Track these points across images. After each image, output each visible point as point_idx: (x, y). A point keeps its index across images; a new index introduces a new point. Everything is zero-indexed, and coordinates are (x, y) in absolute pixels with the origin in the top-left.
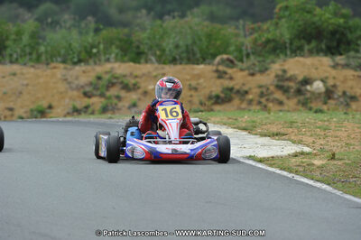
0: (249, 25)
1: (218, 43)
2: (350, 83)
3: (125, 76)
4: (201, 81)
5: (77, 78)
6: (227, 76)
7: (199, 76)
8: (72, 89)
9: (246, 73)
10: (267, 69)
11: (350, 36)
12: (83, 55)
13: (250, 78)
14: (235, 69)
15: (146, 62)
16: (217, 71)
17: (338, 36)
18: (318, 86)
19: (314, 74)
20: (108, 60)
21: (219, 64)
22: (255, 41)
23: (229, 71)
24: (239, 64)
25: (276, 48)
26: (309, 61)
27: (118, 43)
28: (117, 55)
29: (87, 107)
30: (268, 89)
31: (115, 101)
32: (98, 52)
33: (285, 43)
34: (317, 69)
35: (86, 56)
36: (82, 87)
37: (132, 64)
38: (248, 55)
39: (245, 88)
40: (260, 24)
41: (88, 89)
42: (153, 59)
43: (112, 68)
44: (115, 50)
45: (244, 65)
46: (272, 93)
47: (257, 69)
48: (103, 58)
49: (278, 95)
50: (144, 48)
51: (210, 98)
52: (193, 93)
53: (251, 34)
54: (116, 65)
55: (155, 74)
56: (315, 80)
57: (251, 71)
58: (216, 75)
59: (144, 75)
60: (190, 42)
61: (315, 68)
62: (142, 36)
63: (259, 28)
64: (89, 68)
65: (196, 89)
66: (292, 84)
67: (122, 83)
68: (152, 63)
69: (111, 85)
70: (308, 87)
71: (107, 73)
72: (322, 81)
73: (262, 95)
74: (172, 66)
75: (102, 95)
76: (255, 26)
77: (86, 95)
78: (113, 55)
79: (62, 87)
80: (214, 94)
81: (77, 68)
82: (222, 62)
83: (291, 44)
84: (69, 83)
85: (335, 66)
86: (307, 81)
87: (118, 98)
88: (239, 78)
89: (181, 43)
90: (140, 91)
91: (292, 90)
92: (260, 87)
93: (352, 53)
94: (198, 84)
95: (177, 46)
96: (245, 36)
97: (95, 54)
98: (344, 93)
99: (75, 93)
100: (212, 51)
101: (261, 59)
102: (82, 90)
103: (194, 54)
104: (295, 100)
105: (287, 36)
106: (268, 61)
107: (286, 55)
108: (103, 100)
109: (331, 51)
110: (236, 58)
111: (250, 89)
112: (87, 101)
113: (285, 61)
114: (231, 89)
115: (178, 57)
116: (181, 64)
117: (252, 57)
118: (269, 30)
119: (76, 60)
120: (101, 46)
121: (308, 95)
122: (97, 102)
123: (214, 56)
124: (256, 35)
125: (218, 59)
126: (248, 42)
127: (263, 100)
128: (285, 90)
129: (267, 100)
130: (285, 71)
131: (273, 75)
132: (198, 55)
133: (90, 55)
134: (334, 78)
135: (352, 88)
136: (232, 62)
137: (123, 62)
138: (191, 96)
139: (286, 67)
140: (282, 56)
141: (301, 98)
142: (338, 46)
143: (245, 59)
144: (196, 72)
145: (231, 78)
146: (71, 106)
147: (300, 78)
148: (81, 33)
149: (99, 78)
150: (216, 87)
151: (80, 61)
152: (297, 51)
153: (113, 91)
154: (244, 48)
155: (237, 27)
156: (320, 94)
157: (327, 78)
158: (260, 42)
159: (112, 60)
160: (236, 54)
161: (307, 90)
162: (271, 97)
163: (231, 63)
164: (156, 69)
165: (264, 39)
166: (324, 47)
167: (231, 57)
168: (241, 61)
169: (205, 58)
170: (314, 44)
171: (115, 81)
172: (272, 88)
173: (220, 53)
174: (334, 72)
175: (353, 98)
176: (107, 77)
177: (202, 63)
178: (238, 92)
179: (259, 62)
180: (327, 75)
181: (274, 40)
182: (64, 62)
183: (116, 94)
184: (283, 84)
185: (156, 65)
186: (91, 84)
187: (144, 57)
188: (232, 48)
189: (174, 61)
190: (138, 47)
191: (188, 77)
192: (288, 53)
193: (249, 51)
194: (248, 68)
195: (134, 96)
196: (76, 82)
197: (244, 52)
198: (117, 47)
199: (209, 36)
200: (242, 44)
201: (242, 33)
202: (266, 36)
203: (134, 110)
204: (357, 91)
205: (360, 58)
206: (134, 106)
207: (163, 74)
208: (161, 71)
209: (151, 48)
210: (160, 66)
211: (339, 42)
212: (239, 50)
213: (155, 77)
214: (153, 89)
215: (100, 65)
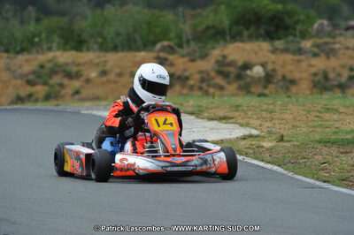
0: (189, 12)
1: (158, 30)
2: (289, 68)
3: (67, 64)
5: (20, 67)
6: (168, 62)
8: (15, 78)
9: (186, 59)
10: (207, 55)
11: (288, 21)
12: (24, 45)
13: (190, 64)
14: (176, 56)
15: (88, 50)
16: (158, 58)
17: (276, 21)
18: (258, 71)
19: (254, 59)
20: (50, 49)
21: (160, 50)
22: (194, 27)
23: (171, 57)
24: (180, 50)
25: (219, 34)
26: (248, 46)
27: (60, 32)
28: (59, 43)
29: (30, 96)
30: (208, 74)
31: (57, 88)
32: (40, 40)
33: (224, 29)
34: (256, 53)
35: (28, 46)
36: (26, 75)
37: (74, 53)
38: (188, 42)
39: (187, 74)
40: (199, 10)
41: (31, 77)
42: (96, 47)
43: (55, 57)
44: (56, 40)
45: (185, 50)
46: (213, 78)
47: (197, 55)
48: (45, 47)
49: (219, 80)
50: (84, 36)
54: (58, 53)
55: (96, 61)
56: (255, 65)
57: (192, 57)
59: (85, 63)
60: (131, 29)
61: (254, 53)
63: (199, 14)
64: (31, 57)
66: (231, 69)
67: (64, 71)
68: (94, 51)
69: (53, 72)
70: (248, 72)
71: (49, 61)
72: (263, 65)
73: (203, 80)
74: (113, 53)
75: (45, 83)
76: (195, 12)
77: (30, 83)
78: (55, 45)
79: (5, 76)
81: (20, 57)
82: (163, 49)
83: (230, 29)
84: (13, 72)
85: (274, 51)
86: (247, 66)
87: (61, 86)
88: (180, 64)
89: (122, 30)
90: (82, 79)
91: (232, 76)
92: (201, 72)
93: (291, 38)
95: (118, 34)
96: (185, 22)
97: (37, 43)
98: (284, 77)
99: (19, 82)
100: (152, 38)
101: (201, 45)
102: (25, 79)
103: (135, 41)
104: (235, 85)
105: (226, 23)
106: (209, 46)
107: (225, 40)
108: (46, 88)
109: (270, 36)
110: (176, 44)
111: (191, 74)
112: (30, 89)
113: (224, 46)
114: (172, 76)
115: (119, 45)
116: (123, 51)
117: (192, 43)
119: (18, 49)
120: (44, 35)
121: (249, 80)
122: (40, 90)
123: (154, 43)
124: (195, 21)
125: (159, 46)
126: (187, 28)
127: (204, 85)
128: (225, 75)
129: (208, 85)
130: (225, 57)
131: (213, 61)
132: (139, 43)
133: (32, 44)
134: (274, 63)
135: (291, 72)
136: (172, 48)
137: (65, 50)
139: (226, 52)
140: (222, 42)
141: (242, 83)
142: (277, 30)
143: (185, 45)
144: (137, 59)
145: (172, 65)
146: (15, 95)
147: (240, 63)
148: (22, 23)
149: (42, 67)
151: (23, 50)
152: (236, 37)
153: (56, 80)
154: (184, 35)
155: (176, 15)
156: (260, 79)
157: (266, 63)
158: (199, 29)
159: (54, 48)
160: (176, 40)
161: (247, 76)
162: (212, 82)
163: (171, 50)
164: (98, 57)
165: (203, 27)
166: (262, 31)
167: (171, 43)
168: (180, 46)
169: (147, 44)
170: (252, 29)
171: (57, 69)
172: (213, 74)
173: (160, 40)
174: (273, 57)
175: (293, 82)
176: (49, 66)
177: (143, 50)
178: (179, 78)
179: (199, 48)
180: (266, 59)
181: (214, 27)
182: (7, 51)
183: (59, 81)
184: (223, 68)
185: (98, 53)
186: (34, 72)
187: (85, 45)
188: (172, 35)
189: (115, 49)
190: (79, 36)
191: (130, 64)
192: (228, 38)
193: (190, 37)
194: (188, 55)
195: (76, 84)
196: (19, 71)
197: (184, 39)
198: (59, 36)
199: (149, 24)
200: (182, 31)
201: (181, 19)
202: (209, 22)
203: (77, 97)
204: (297, 75)
205: (299, 42)
206: (77, 92)
207: (106, 62)
208: (103, 59)
209: (92, 36)
210: (102, 54)
211: (278, 27)
212: (179, 37)
213: (97, 65)
214: (96, 77)
215: (43, 54)
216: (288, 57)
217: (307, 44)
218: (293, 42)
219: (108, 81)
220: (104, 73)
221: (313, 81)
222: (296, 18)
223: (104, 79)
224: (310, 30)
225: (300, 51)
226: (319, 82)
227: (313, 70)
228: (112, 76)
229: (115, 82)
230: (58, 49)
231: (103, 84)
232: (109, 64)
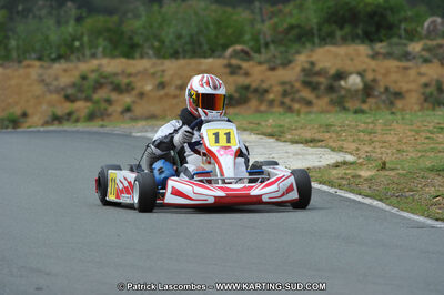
0: (268, 8)
1: (230, 31)
2: (394, 77)
3: (116, 75)
5: (56, 78)
6: (242, 71)
8: (51, 92)
9: (264, 67)
10: (290, 62)
11: (392, 18)
12: (63, 50)
13: (270, 73)
14: (251, 63)
15: (142, 57)
16: (229, 66)
17: (377, 18)
18: (354, 81)
19: (348, 66)
20: (94, 56)
21: (231, 57)
22: (275, 27)
23: (245, 65)
24: (256, 56)
25: (303, 36)
26: (342, 50)
27: (107, 35)
28: (105, 48)
29: (70, 115)
30: (292, 86)
31: (103, 105)
32: (82, 45)
33: (312, 29)
34: (352, 60)
35: (67, 51)
36: (63, 89)
37: (124, 60)
38: (267, 45)
39: (265, 86)
40: (281, 6)
41: (70, 91)
42: (151, 52)
43: (100, 66)
44: (102, 43)
45: (263, 57)
46: (298, 91)
47: (278, 61)
48: (88, 53)
49: (306, 94)
50: (138, 39)
53: (270, 18)
54: (105, 61)
55: (152, 71)
56: (351, 74)
57: (272, 65)
58: (227, 70)
59: (138, 73)
60: (195, 30)
61: (348, 58)
62: (135, 25)
63: (280, 11)
64: (71, 65)
66: (322, 79)
67: (112, 83)
68: (149, 57)
69: (98, 85)
70: (342, 83)
71: (93, 71)
72: (359, 74)
73: (285, 94)
74: (174, 60)
75: (88, 99)
76: (275, 9)
77: (69, 99)
78: (100, 49)
79: (38, 89)
81: (57, 66)
82: (236, 54)
83: (319, 30)
85: (374, 56)
86: (341, 76)
87: (109, 101)
88: (257, 73)
89: (184, 32)
90: (135, 93)
91: (322, 87)
92: (283, 83)
93: (395, 40)
95: (179, 37)
96: (263, 21)
97: (78, 49)
98: (387, 89)
99: (55, 97)
100: (222, 41)
101: (282, 49)
102: (63, 93)
103: (200, 45)
104: (326, 100)
105: (314, 21)
106: (292, 51)
107: (314, 44)
108: (89, 104)
109: (369, 38)
110: (252, 48)
111: (271, 86)
112: (69, 107)
113: (312, 51)
114: (247, 88)
115: (180, 50)
116: (184, 57)
117: (272, 47)
118: (291, 15)
119: (54, 56)
120: (85, 39)
121: (343, 93)
122: (82, 107)
123: (225, 47)
124: (276, 20)
125: (230, 50)
126: (266, 28)
127: (287, 100)
128: (314, 87)
129: (292, 100)
130: (313, 64)
131: (298, 69)
132: (206, 47)
133: (72, 49)
134: (374, 71)
135: (396, 82)
136: (246, 53)
137: (113, 57)
139: (314, 59)
140: (309, 45)
141: (334, 96)
142: (378, 30)
143: (263, 50)
144: (203, 67)
145: (247, 74)
146: (50, 114)
147: (332, 71)
148: (59, 23)
149: (84, 78)
150: (229, 86)
151: (59, 57)
152: (327, 39)
153: (102, 94)
154: (261, 37)
155: (253, 12)
156: (357, 91)
157: (365, 71)
158: (281, 29)
159: (99, 55)
160: (252, 44)
161: (341, 87)
162: (297, 96)
163: (245, 55)
164: (154, 65)
165: (285, 25)
166: (359, 32)
167: (245, 48)
168: (258, 51)
169: (215, 49)
170: (347, 29)
171: (103, 81)
172: (298, 85)
173: (232, 44)
174: (373, 64)
175: (398, 95)
176: (93, 76)
177: (210, 56)
178: (256, 91)
179: (281, 53)
180: (364, 66)
181: (298, 26)
182: (40, 59)
183: (105, 96)
184: (311, 79)
185: (154, 60)
186: (74, 85)
187: (138, 50)
188: (247, 37)
189: (175, 55)
190: (131, 38)
192: (317, 40)
193: (269, 39)
194: (268, 61)
195: (127, 99)
196: (55, 83)
197: (262, 41)
198: (106, 39)
199: (218, 23)
200: (259, 32)
201: (258, 17)
202: (293, 21)
203: (128, 115)
204: (404, 87)
205: (405, 45)
206: (128, 110)
207: (163, 71)
208: (161, 68)
209: (147, 39)
210: (159, 61)
211: (378, 27)
212: (255, 39)
213: (154, 74)
214: (152, 90)
215: (85, 62)
216: (392, 64)
217: (415, 47)
218: (398, 44)
219: (167, 95)
220: (162, 85)
221: (423, 94)
222: (402, 14)
223: (162, 93)
224: (419, 29)
225: (406, 56)
226: (431, 94)
227: (424, 80)
228: (172, 90)
229: (175, 97)
230: (105, 55)
231: (161, 98)
232: (169, 73)
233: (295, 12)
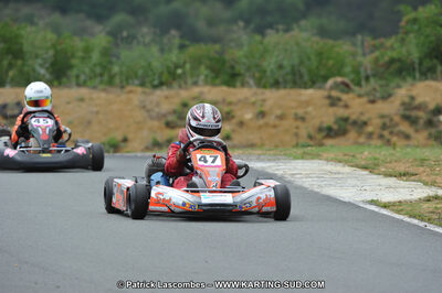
0: (369, 41)
1: (331, 62)
3: (216, 103)
4: (310, 109)
5: (158, 104)
6: (342, 103)
7: (307, 103)
8: (152, 118)
9: (365, 99)
10: (390, 95)
12: (164, 79)
13: (370, 106)
14: (351, 95)
15: (243, 85)
16: (329, 97)
20: (195, 84)
21: (332, 88)
22: (376, 60)
23: (344, 97)
24: (356, 88)
25: (402, 70)
27: (208, 63)
28: (206, 76)
29: (169, 140)
30: (391, 120)
32: (184, 73)
33: (413, 63)
35: (168, 78)
36: (164, 116)
37: (225, 88)
38: (367, 78)
39: (364, 118)
40: (382, 40)
41: (171, 118)
42: (251, 82)
43: (201, 93)
44: (203, 71)
45: (366, 88)
46: (397, 125)
47: (378, 95)
48: (190, 81)
49: (405, 127)
50: (240, 69)
51: (320, 130)
52: (299, 123)
53: (372, 52)
54: (206, 89)
55: (253, 99)
57: (372, 98)
58: (327, 102)
59: (239, 101)
60: (296, 61)
63: (382, 45)
64: (172, 92)
65: (303, 119)
66: (421, 114)
68: (250, 87)
70: (441, 118)
71: (194, 98)
73: (384, 127)
74: (274, 90)
76: (377, 42)
77: (169, 125)
78: (202, 77)
79: (139, 115)
80: (325, 125)
81: (158, 92)
82: (336, 86)
83: (420, 64)
86: (440, 110)
88: (356, 105)
89: (285, 63)
90: (234, 121)
91: (421, 122)
92: (382, 117)
94: (306, 113)
95: (280, 67)
96: (364, 55)
97: (180, 76)
99: (156, 123)
100: (322, 72)
101: (383, 82)
102: (163, 121)
103: (301, 76)
104: (425, 134)
105: (415, 55)
106: (392, 85)
107: (414, 78)
110: (352, 81)
111: (370, 119)
112: (169, 133)
113: (412, 85)
114: (346, 120)
115: (281, 80)
116: (285, 88)
117: (372, 80)
118: (393, 48)
119: (156, 82)
120: (188, 66)
123: (325, 79)
124: (377, 54)
125: (330, 82)
126: (367, 61)
127: (386, 133)
128: (413, 121)
129: (391, 133)
130: (413, 98)
131: (398, 103)
132: (306, 78)
133: (174, 76)
136: (347, 85)
137: (214, 85)
138: (297, 128)
139: (414, 93)
140: (409, 80)
141: (433, 131)
143: (363, 83)
144: (303, 98)
145: (346, 106)
146: (151, 141)
147: (432, 106)
148: (162, 50)
149: (185, 105)
150: (328, 117)
151: (161, 84)
152: (427, 74)
154: (362, 70)
155: (354, 44)
158: (381, 62)
159: (201, 82)
160: (352, 76)
161: (440, 122)
162: (396, 130)
163: (346, 87)
164: (255, 94)
165: (386, 59)
167: (346, 80)
168: (359, 84)
169: (315, 80)
172: (397, 119)
173: (333, 75)
177: (311, 87)
178: (355, 123)
179: (381, 86)
181: (399, 60)
182: (142, 85)
184: (410, 113)
185: (255, 89)
186: (174, 112)
187: (239, 79)
188: (348, 69)
189: (276, 84)
190: (233, 67)
191: (294, 104)
192: (417, 75)
193: (369, 72)
194: (367, 94)
195: (227, 127)
196: (157, 110)
197: (363, 74)
198: (207, 67)
199: (320, 54)
200: (360, 65)
201: (360, 50)
202: (394, 55)
206: (228, 138)
207: (264, 101)
208: (260, 97)
209: (248, 69)
210: (260, 91)
212: (356, 71)
213: (254, 104)
214: (251, 120)
215: (186, 89)
219: (267, 125)
220: (262, 114)
223: (261, 122)
228: (271, 119)
229: (275, 126)
230: (206, 83)
231: (260, 127)
232: (269, 104)
233: (397, 45)
